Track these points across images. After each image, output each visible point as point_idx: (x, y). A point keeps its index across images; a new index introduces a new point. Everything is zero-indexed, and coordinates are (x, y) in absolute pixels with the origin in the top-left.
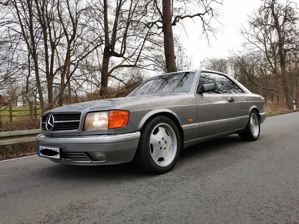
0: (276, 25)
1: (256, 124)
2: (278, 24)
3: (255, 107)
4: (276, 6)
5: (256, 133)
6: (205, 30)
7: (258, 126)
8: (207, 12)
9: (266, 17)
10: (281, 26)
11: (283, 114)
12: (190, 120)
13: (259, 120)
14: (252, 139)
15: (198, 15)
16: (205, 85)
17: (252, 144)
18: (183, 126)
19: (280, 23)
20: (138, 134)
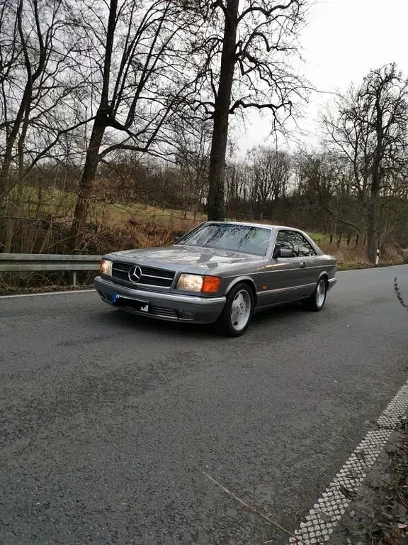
0: (377, 125)
1: (322, 293)
2: (381, 123)
3: (325, 272)
4: (383, 94)
5: (320, 303)
6: (275, 130)
7: (324, 295)
8: (283, 105)
9: (367, 107)
10: (384, 128)
11: (359, 269)
12: (264, 287)
13: (327, 287)
14: (315, 309)
15: (270, 106)
16: (282, 250)
17: (314, 315)
18: (258, 293)
19: (385, 123)
20: (224, 299)
